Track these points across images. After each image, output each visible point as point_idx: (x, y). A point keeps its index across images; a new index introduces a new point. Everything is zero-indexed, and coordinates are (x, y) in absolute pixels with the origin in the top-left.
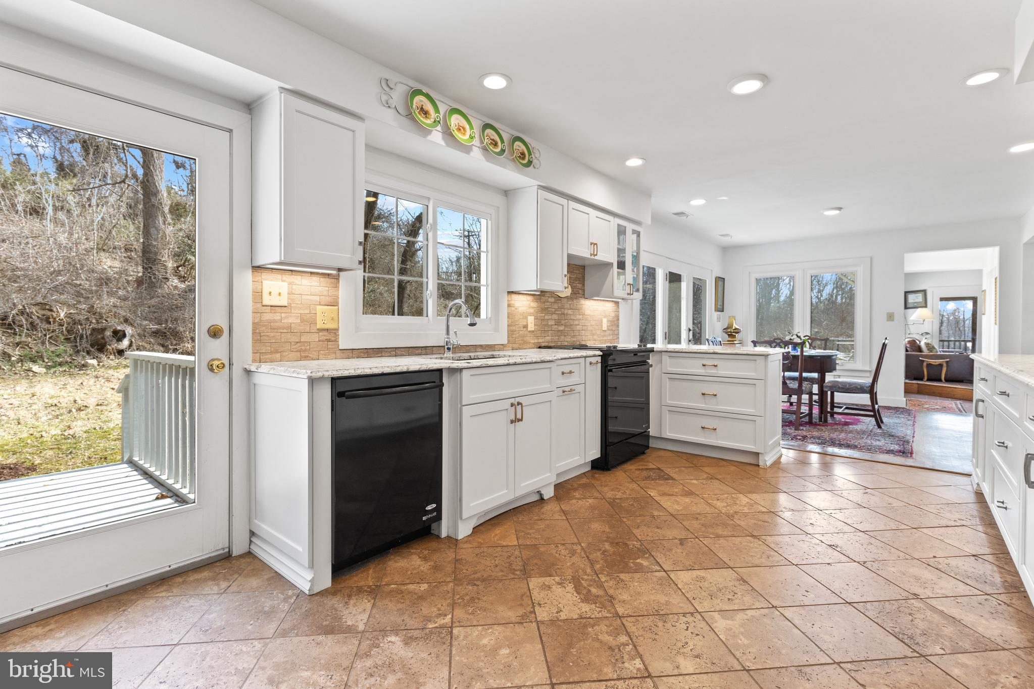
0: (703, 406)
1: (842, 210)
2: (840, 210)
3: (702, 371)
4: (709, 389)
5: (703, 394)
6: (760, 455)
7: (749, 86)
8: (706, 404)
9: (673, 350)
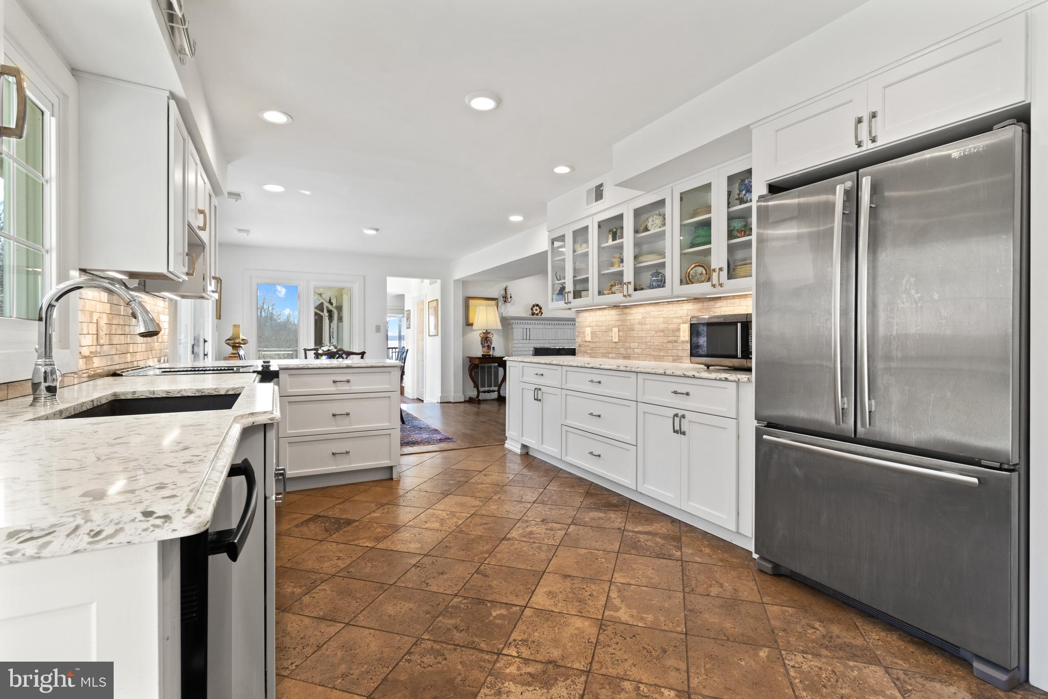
0: (334, 429)
1: (379, 231)
2: (377, 231)
3: (332, 389)
4: (339, 408)
5: (334, 415)
6: (394, 468)
7: (483, 104)
8: (337, 426)
9: (296, 367)
